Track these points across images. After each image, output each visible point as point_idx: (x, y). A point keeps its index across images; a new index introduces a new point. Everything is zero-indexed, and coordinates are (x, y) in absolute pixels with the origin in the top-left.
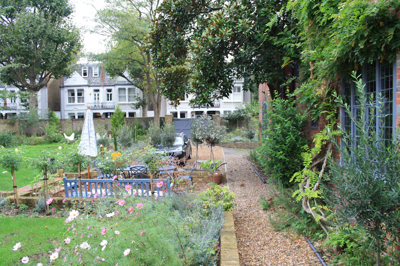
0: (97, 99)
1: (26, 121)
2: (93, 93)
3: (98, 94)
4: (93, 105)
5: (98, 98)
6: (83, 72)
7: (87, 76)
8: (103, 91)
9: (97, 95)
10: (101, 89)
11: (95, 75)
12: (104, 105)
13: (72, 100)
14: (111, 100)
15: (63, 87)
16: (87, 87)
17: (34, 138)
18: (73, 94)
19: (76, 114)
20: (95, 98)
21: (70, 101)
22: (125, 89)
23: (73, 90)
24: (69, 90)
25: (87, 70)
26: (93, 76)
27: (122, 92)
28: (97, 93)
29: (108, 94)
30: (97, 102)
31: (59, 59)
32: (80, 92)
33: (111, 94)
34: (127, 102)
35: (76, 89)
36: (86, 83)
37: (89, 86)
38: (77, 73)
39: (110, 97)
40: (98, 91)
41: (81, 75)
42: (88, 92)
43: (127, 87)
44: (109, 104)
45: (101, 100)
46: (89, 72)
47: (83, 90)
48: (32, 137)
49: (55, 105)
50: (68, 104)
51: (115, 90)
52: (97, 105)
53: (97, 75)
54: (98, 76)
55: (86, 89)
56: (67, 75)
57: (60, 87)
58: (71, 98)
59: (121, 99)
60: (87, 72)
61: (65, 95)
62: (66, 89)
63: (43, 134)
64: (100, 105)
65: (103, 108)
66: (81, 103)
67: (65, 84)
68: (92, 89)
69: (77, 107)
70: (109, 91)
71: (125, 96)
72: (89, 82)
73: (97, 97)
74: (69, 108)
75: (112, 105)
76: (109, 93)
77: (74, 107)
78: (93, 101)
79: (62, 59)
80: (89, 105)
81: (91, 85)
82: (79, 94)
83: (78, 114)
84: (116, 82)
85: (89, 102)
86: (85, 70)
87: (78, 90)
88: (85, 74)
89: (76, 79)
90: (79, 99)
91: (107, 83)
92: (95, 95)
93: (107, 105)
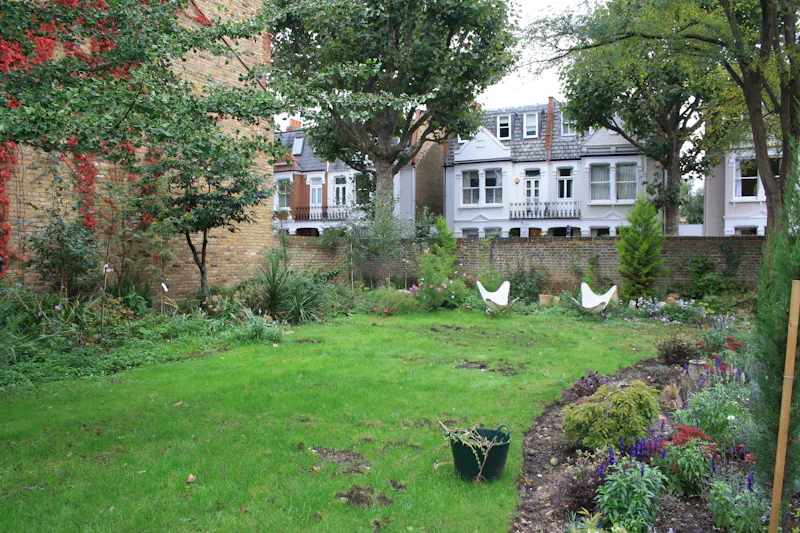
0: (533, 193)
2: (523, 179)
3: (536, 182)
4: (524, 208)
5: (536, 191)
6: (499, 128)
7: (509, 138)
8: (549, 173)
9: (533, 183)
10: (543, 167)
11: (528, 133)
12: (551, 208)
13: (471, 195)
14: (569, 196)
15: (453, 165)
16: (510, 164)
18: (475, 183)
19: (481, 230)
20: (529, 192)
21: (466, 199)
22: (606, 167)
23: (475, 173)
24: (464, 173)
25: (509, 122)
26: (525, 136)
27: (599, 173)
28: (533, 180)
29: (562, 182)
30: (532, 201)
32: (490, 177)
33: (569, 182)
34: (612, 201)
35: (481, 169)
36: (508, 154)
37: (515, 162)
38: (486, 130)
39: (565, 189)
40: (529, 173)
41: (496, 135)
42: (512, 178)
43: (613, 162)
44: (565, 206)
45: (544, 197)
46: (513, 127)
47: (500, 171)
48: (381, 290)
49: (432, 201)
50: (462, 205)
51: (580, 171)
52: (533, 208)
53: (534, 133)
54: (536, 136)
55: (506, 168)
56: (465, 130)
57: (445, 167)
58: (470, 190)
59: (597, 194)
60: (510, 127)
61: (455, 184)
62: (458, 171)
64: (542, 208)
65: (548, 216)
66: (494, 205)
67: (457, 158)
68: (522, 168)
69: (484, 214)
70: (565, 172)
71: (607, 186)
72: (514, 150)
73: (533, 189)
74: (462, 214)
75: (571, 207)
76: (565, 178)
77: (477, 214)
78: (523, 198)
79: (465, 69)
80: (514, 209)
81: (520, 158)
82: (490, 182)
83: (487, 230)
84: (585, 150)
85: (514, 201)
86: (504, 122)
87: (488, 172)
88: (504, 133)
89: (483, 146)
90: (489, 193)
91: (559, 152)
92: (529, 182)
93: (559, 208)
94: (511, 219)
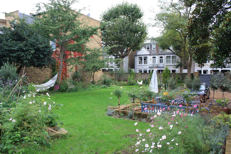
0: (154, 62)
1: (118, 73)
2: (152, 59)
4: (152, 65)
6: (147, 47)
7: (149, 50)
8: (158, 58)
9: (154, 60)
10: (156, 56)
12: (158, 65)
13: (140, 62)
14: (162, 62)
15: (137, 56)
16: (149, 56)
17: (122, 82)
18: (141, 60)
19: (143, 70)
21: (140, 63)
22: (170, 57)
23: (142, 57)
24: (139, 57)
26: (153, 49)
27: (168, 58)
28: (154, 59)
29: (160, 60)
30: (154, 64)
31: (136, 41)
33: (162, 60)
34: (171, 64)
35: (143, 57)
36: (149, 54)
38: (144, 48)
39: (161, 61)
40: (154, 58)
41: (146, 49)
42: (150, 59)
43: (171, 56)
44: (161, 65)
45: (156, 63)
47: (147, 57)
48: (121, 82)
49: (132, 65)
50: (139, 65)
51: (164, 57)
52: (154, 65)
53: (154, 49)
54: (155, 49)
55: (148, 57)
56: (139, 49)
57: (135, 56)
59: (168, 62)
60: (149, 47)
61: (137, 60)
62: (138, 57)
63: (127, 80)
64: (156, 65)
65: (157, 67)
66: (146, 64)
67: (138, 54)
68: (152, 57)
69: (143, 66)
70: (161, 57)
71: (170, 61)
72: (150, 53)
73: (154, 61)
74: (139, 67)
75: (162, 65)
76: (161, 59)
77: (142, 66)
78: (152, 63)
80: (150, 65)
82: (145, 59)
83: (144, 70)
84: (165, 53)
85: (150, 64)
86: (148, 46)
87: (144, 57)
88: (148, 49)
89: (143, 51)
90: (145, 62)
91: (160, 53)
92: (153, 60)
94: (149, 68)
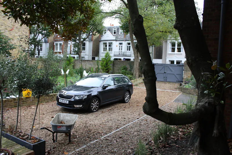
0: (121, 49)
2: (118, 45)
4: (118, 53)
6: (113, 31)
7: (116, 34)
8: (125, 44)
10: (123, 42)
12: (125, 53)
14: (129, 50)
15: (101, 41)
18: (106, 46)
23: (106, 43)
24: (104, 43)
26: (120, 34)
29: (128, 46)
30: (120, 51)
32: (110, 44)
35: (108, 42)
36: (114, 39)
37: (116, 41)
38: (110, 32)
39: (129, 48)
40: (121, 44)
41: (112, 34)
42: (115, 45)
45: (123, 50)
47: (112, 43)
50: (103, 52)
52: (120, 53)
53: (122, 33)
54: (122, 34)
55: (114, 42)
57: (99, 41)
58: (105, 48)
60: (116, 31)
61: (102, 46)
62: (102, 43)
64: (122, 53)
65: (123, 55)
66: (111, 52)
67: (102, 39)
68: (118, 42)
72: (116, 38)
73: (121, 48)
74: (102, 54)
75: (129, 53)
76: (129, 45)
78: (118, 50)
80: (116, 53)
81: (118, 40)
82: (110, 46)
85: (116, 51)
86: (115, 30)
88: (115, 33)
90: (109, 49)
91: (127, 38)
92: (120, 46)
93: (127, 53)
94: (114, 56)
